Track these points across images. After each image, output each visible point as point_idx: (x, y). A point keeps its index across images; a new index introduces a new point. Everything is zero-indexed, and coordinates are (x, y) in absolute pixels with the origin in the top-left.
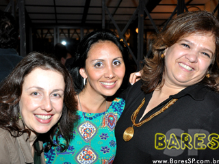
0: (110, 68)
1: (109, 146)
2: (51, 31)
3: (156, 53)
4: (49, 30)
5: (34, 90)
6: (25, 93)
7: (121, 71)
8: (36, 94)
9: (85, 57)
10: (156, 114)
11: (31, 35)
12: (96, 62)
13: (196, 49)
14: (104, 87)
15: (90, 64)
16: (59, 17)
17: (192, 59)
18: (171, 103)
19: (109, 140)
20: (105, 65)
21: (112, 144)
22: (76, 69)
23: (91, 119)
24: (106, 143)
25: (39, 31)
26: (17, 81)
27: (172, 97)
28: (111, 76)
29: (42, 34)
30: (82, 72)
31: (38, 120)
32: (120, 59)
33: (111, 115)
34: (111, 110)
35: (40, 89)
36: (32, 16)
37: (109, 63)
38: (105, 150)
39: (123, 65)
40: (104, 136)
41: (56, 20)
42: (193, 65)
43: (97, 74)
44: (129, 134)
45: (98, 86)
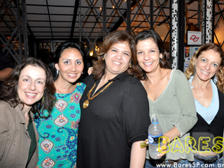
0: (74, 65)
1: (75, 114)
2: (49, 44)
3: (99, 58)
4: (47, 43)
5: (26, 77)
6: (20, 80)
7: (80, 68)
8: (27, 80)
9: (59, 57)
10: (102, 91)
11: (35, 47)
12: (65, 60)
13: (120, 52)
14: (69, 76)
15: (62, 61)
16: (54, 34)
17: (119, 58)
18: (109, 84)
19: (75, 110)
20: (71, 63)
21: (77, 112)
22: (53, 64)
23: (63, 97)
24: (74, 112)
25: (41, 44)
26: (17, 73)
27: (109, 81)
28: (74, 70)
29: (43, 46)
30: (56, 66)
31: (27, 96)
32: (81, 61)
33: (76, 94)
34: (77, 91)
35: (29, 77)
36: (35, 34)
37: (73, 62)
38: (73, 116)
39: (82, 64)
40: (72, 108)
41: (52, 36)
42: (120, 61)
43: (65, 68)
44: (86, 104)
45: (65, 76)
